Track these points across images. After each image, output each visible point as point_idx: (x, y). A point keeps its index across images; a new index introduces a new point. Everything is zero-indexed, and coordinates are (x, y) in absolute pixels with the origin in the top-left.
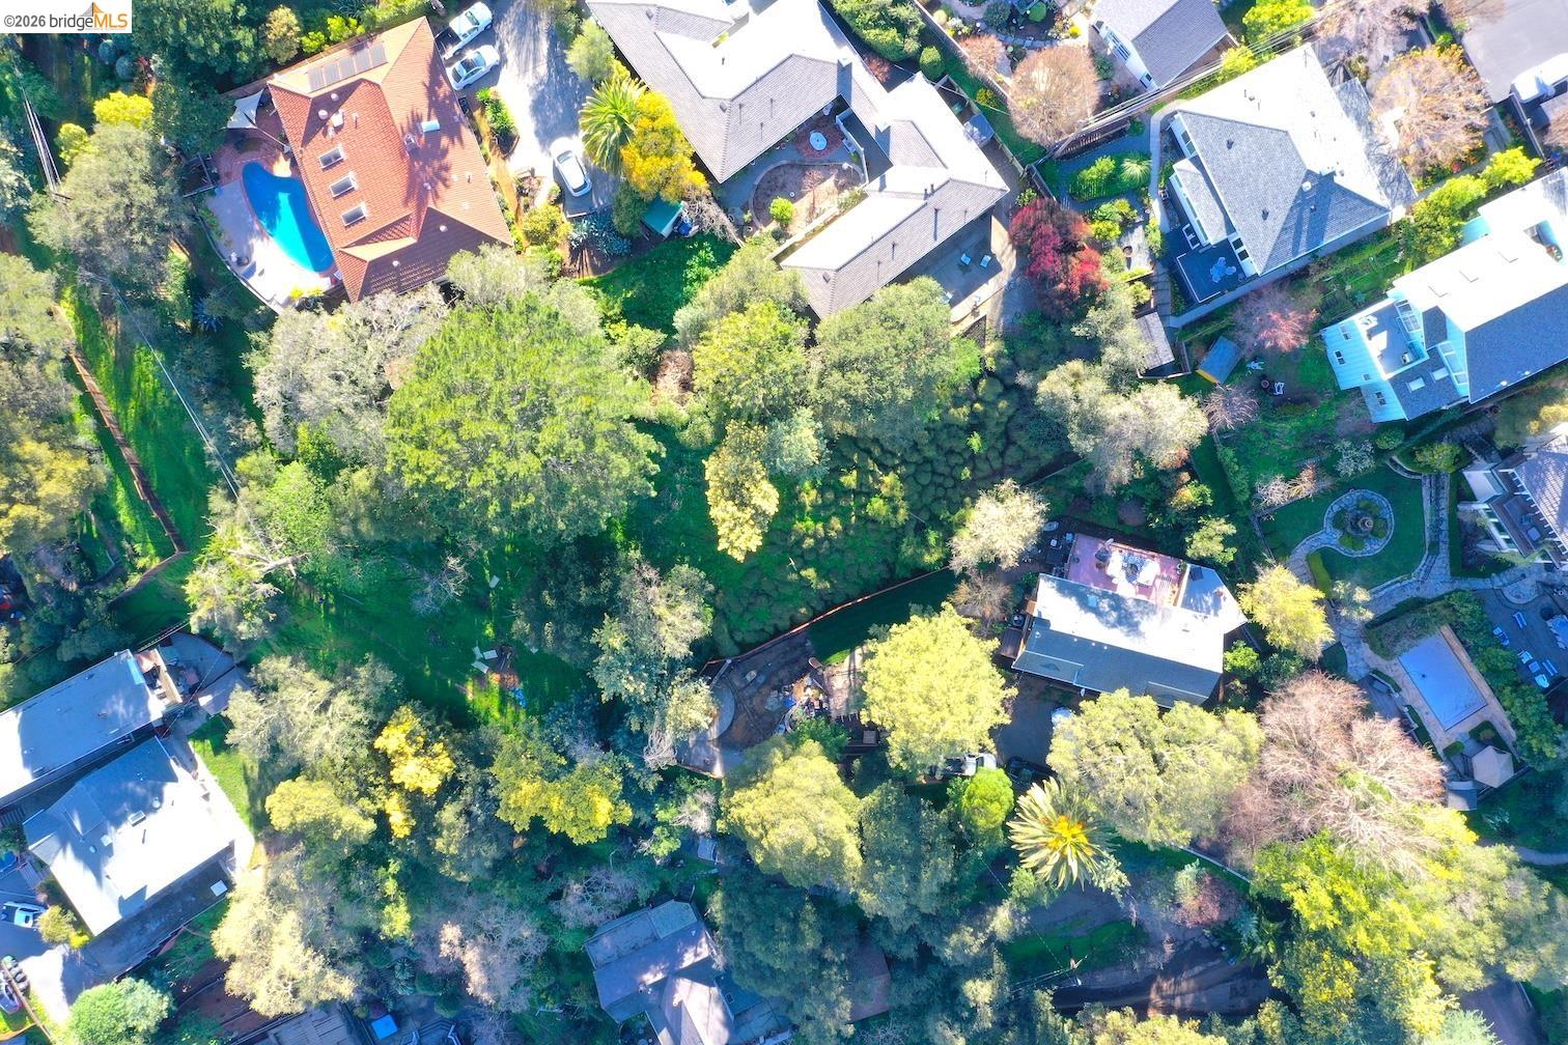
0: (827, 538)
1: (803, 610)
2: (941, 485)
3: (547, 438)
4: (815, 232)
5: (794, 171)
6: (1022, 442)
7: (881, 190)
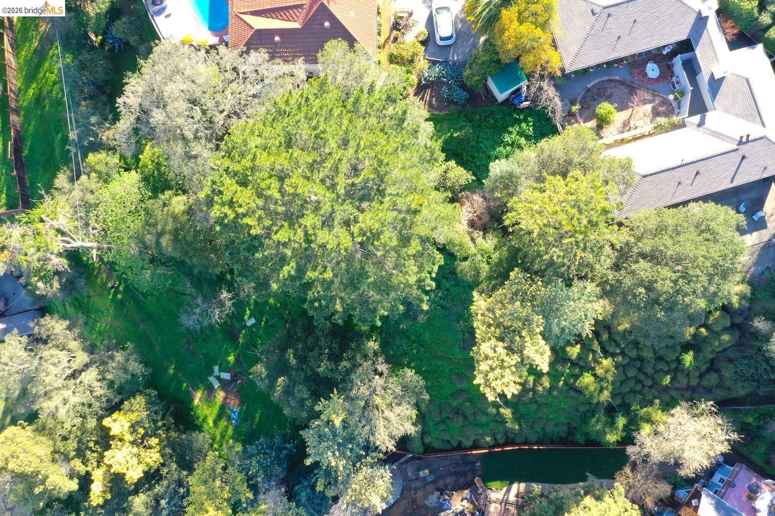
0: (533, 390)
1: (488, 439)
2: (639, 381)
4: (623, 142)
5: (623, 88)
6: (726, 374)
7: (699, 125)
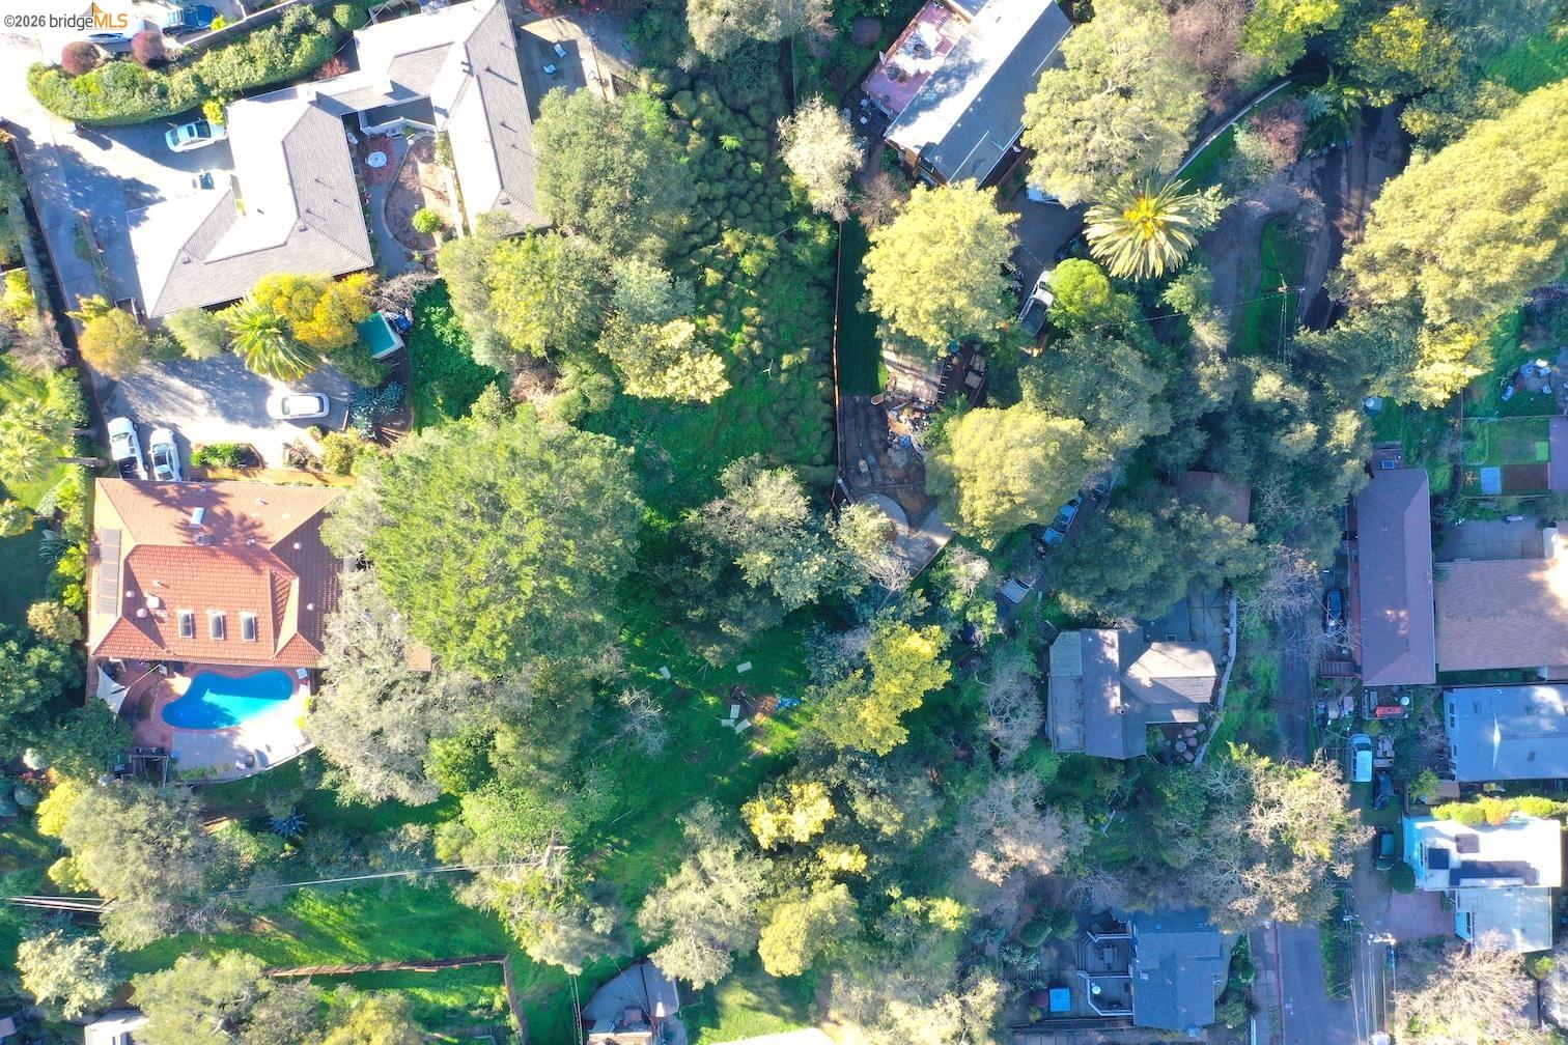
0: (759, 327)
1: (821, 385)
2: (758, 198)
3: (518, 502)
4: (461, 202)
5: (395, 196)
6: (750, 98)
7: (447, 116)
